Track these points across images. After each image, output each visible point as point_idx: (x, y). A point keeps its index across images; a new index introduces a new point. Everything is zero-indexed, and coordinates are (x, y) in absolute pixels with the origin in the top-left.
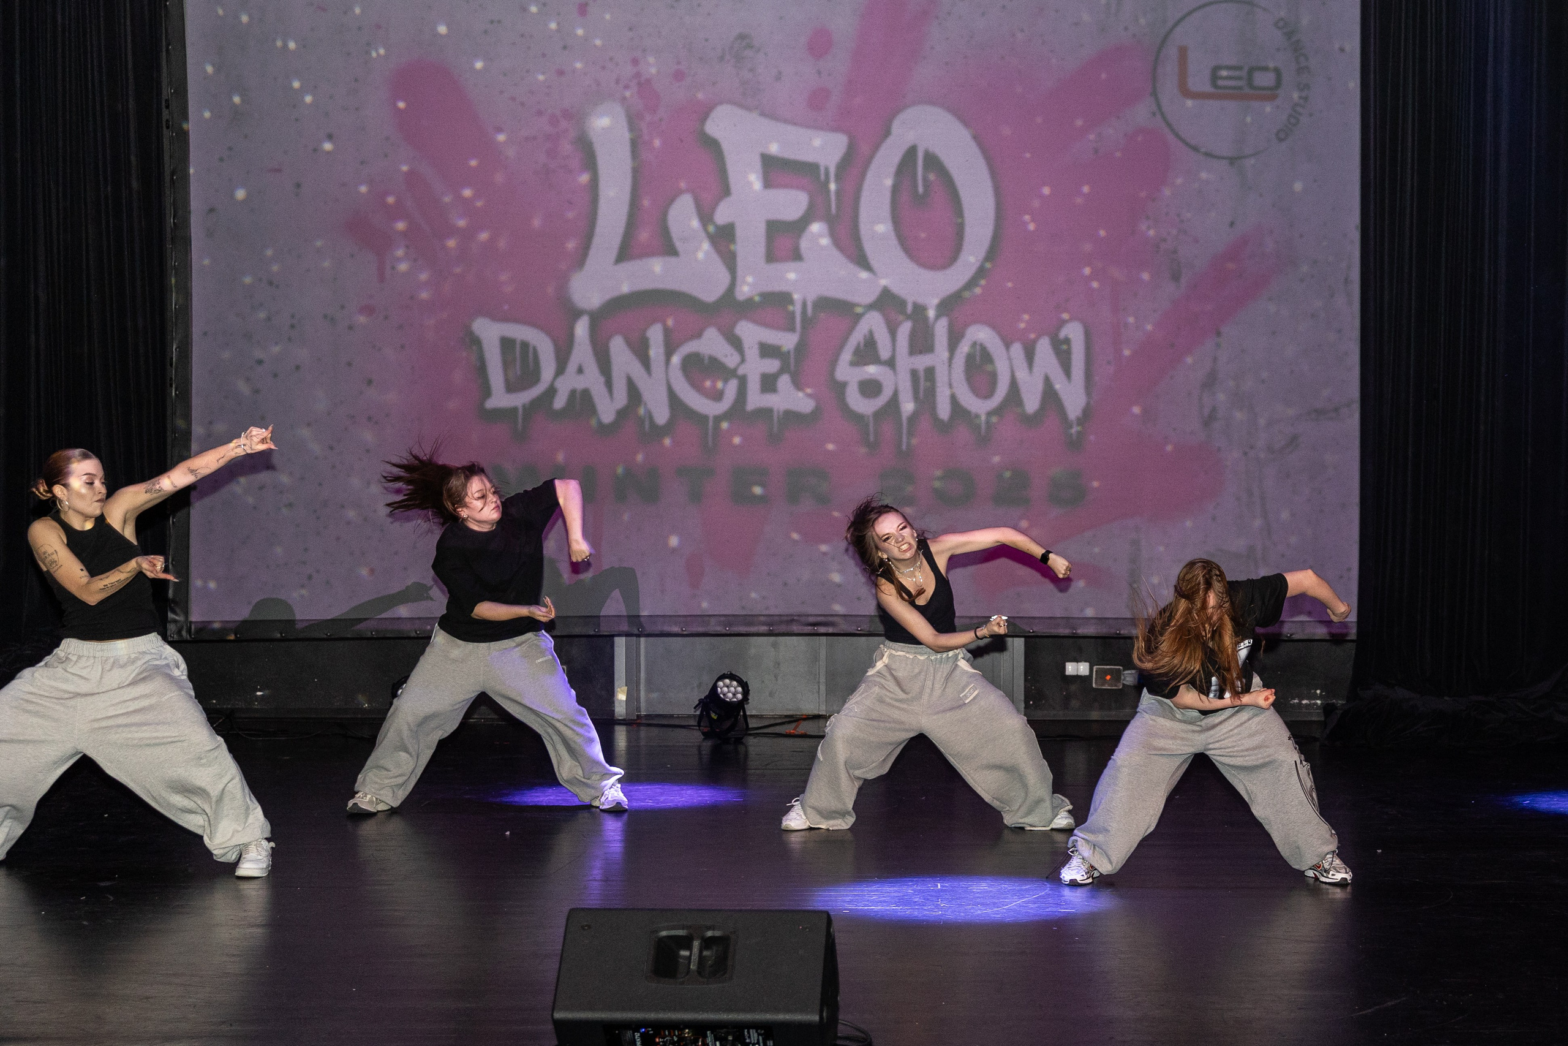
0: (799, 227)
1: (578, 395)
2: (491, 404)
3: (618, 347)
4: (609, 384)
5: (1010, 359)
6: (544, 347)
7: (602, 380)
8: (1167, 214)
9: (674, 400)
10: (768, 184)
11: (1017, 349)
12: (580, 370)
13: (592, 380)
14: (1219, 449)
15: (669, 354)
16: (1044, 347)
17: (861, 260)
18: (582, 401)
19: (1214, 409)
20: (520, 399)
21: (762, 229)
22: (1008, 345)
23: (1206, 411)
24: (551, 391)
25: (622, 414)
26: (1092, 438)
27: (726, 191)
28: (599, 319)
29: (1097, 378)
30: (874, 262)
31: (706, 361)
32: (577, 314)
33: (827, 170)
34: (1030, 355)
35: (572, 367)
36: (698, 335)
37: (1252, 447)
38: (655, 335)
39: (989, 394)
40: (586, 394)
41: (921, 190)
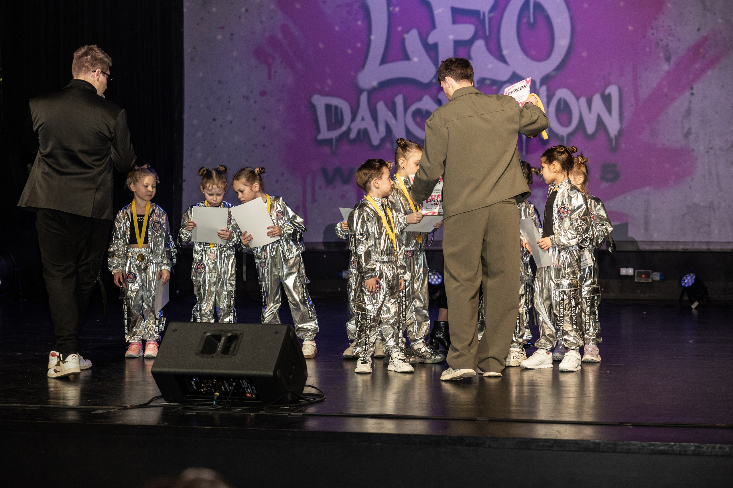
0: (470, 43)
1: (362, 131)
2: (320, 137)
3: (381, 106)
4: (377, 125)
5: (579, 106)
6: (345, 107)
7: (373, 123)
8: (663, 26)
9: (408, 132)
10: (455, 22)
11: (583, 100)
12: (363, 119)
13: (369, 124)
14: (693, 150)
15: (406, 109)
16: (597, 100)
17: (502, 59)
18: (364, 134)
19: (690, 129)
20: (334, 134)
21: (451, 45)
22: (578, 98)
23: (686, 130)
24: (349, 130)
25: (383, 140)
26: (623, 146)
27: (433, 26)
28: (372, 93)
29: (625, 115)
30: (508, 59)
31: (424, 112)
32: (361, 91)
33: (484, 14)
34: (589, 104)
35: (359, 118)
36: (420, 99)
37: (711, 148)
38: (399, 100)
39: (568, 124)
40: (366, 131)
41: (532, 20)
